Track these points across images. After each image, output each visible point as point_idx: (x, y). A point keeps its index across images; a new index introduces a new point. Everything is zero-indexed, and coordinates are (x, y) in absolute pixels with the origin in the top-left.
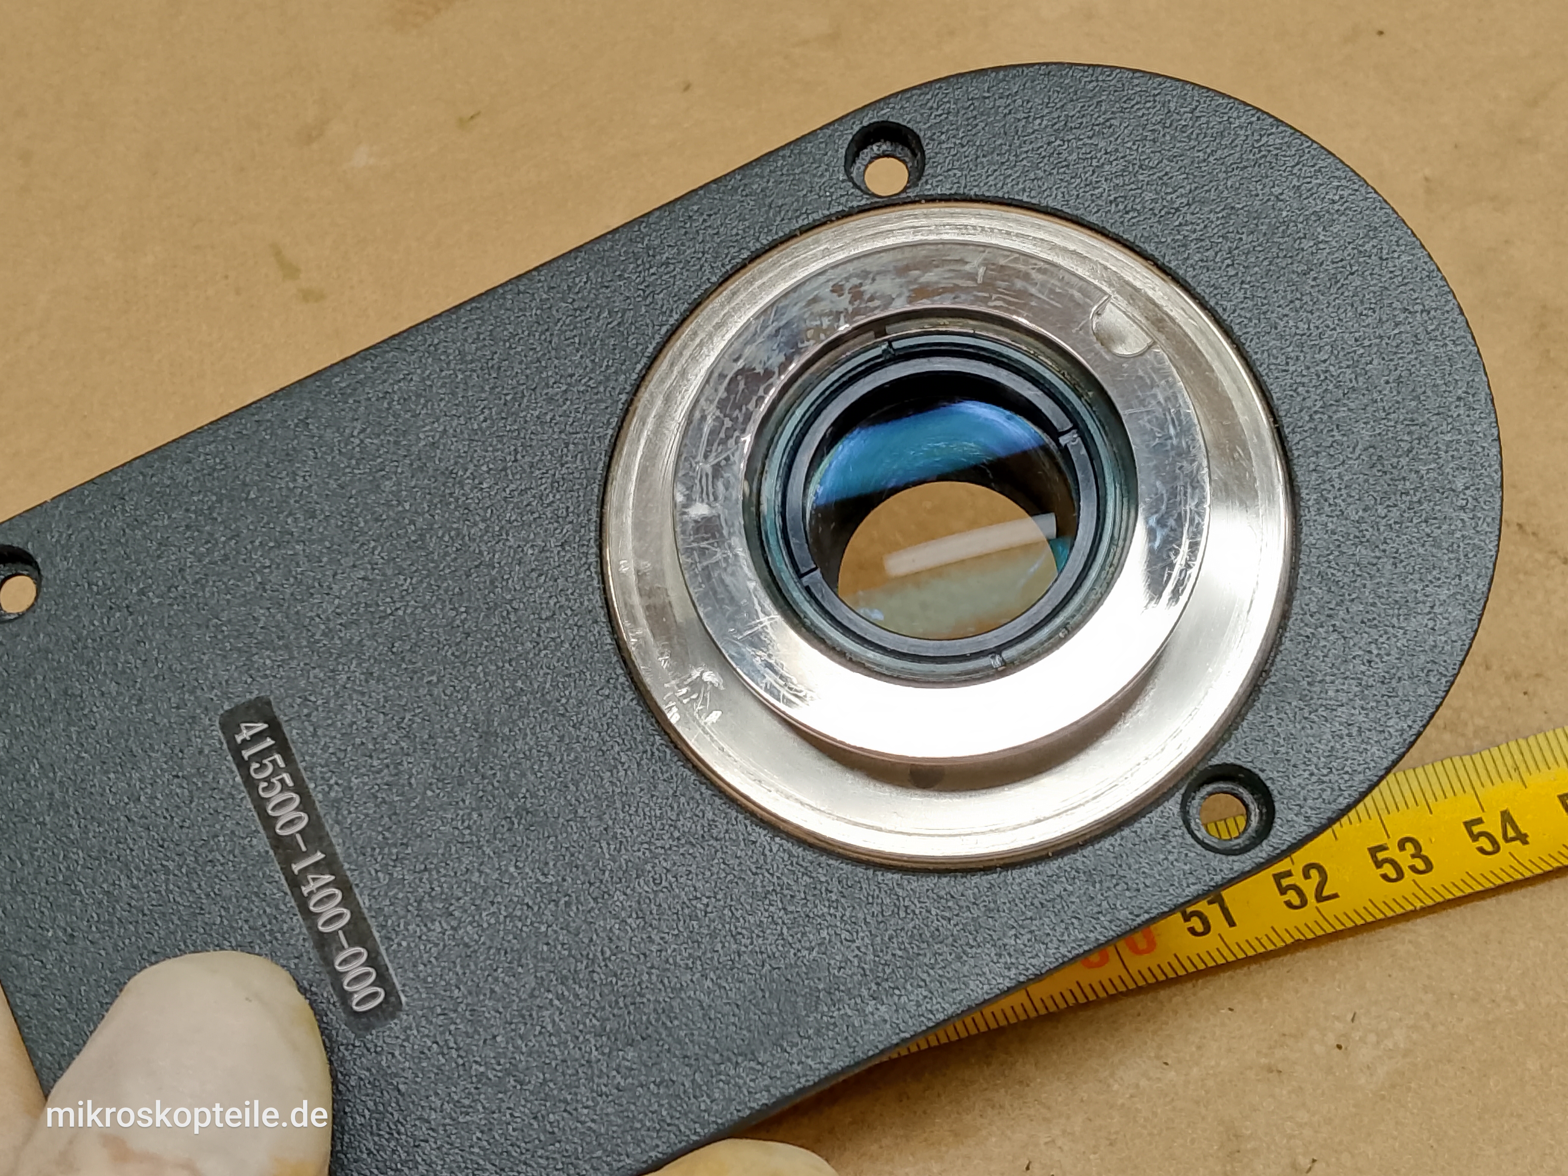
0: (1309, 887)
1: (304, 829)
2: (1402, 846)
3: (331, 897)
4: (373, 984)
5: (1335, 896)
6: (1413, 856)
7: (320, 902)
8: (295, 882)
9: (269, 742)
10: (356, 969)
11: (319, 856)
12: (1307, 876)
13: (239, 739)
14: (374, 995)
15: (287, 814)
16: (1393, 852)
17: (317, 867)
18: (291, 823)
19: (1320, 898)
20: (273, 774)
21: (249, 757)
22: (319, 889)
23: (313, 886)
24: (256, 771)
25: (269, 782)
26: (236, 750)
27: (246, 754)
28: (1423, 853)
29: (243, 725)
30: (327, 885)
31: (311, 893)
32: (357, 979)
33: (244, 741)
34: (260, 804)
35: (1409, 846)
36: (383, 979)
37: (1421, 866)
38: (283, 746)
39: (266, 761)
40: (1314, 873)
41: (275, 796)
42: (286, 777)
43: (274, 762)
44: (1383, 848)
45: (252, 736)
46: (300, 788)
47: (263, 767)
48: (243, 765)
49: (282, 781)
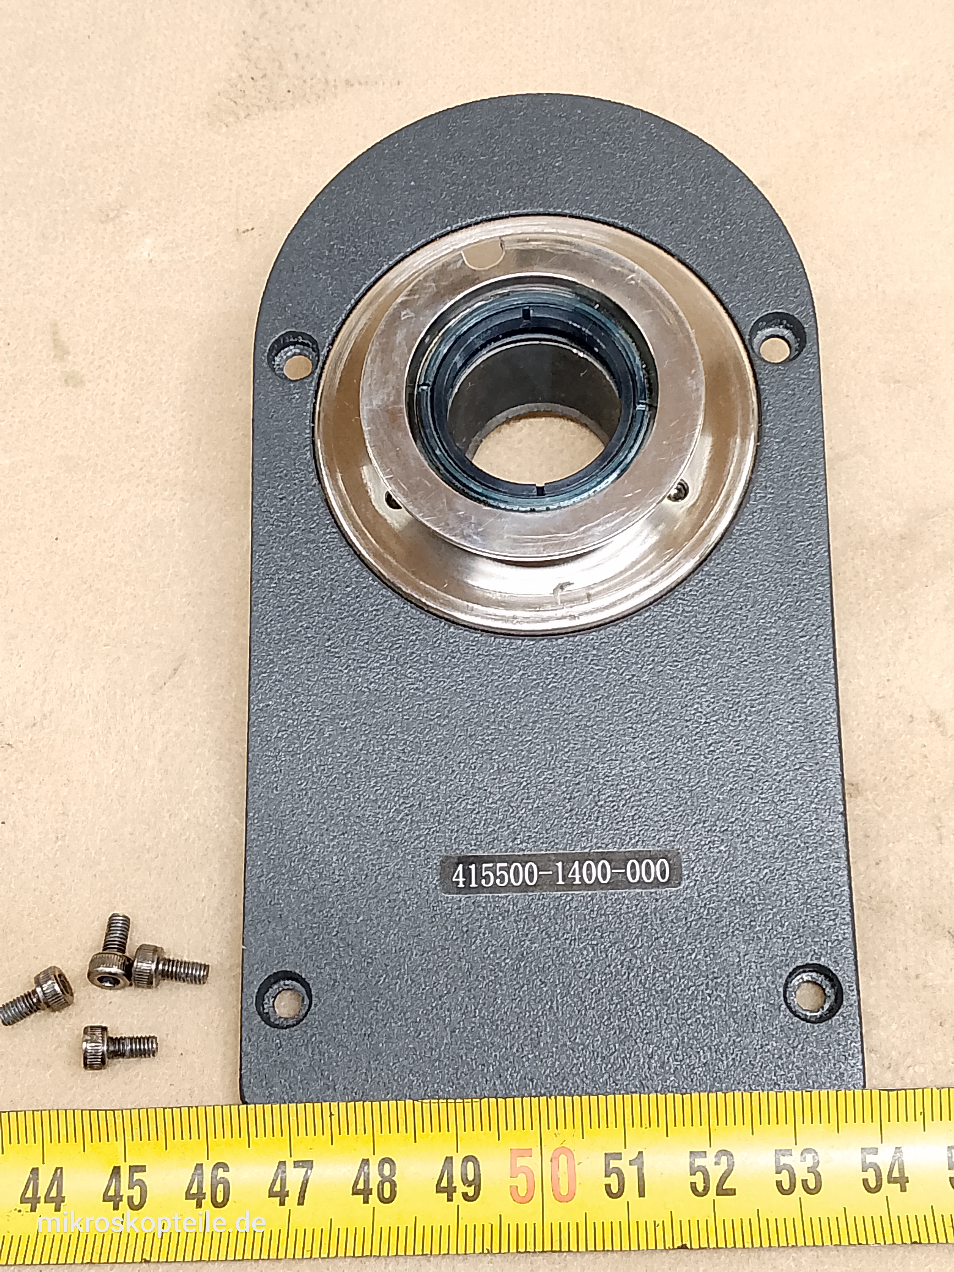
1: (538, 867)
3: (589, 867)
4: (655, 864)
7: (590, 876)
8: (569, 885)
9: (473, 867)
10: (641, 870)
11: (560, 865)
13: (461, 885)
14: (662, 866)
15: (524, 874)
17: (566, 870)
18: (531, 873)
20: (495, 874)
21: (476, 883)
22: (581, 873)
23: (577, 876)
24: (487, 882)
25: (498, 877)
27: (473, 885)
29: (454, 879)
30: (581, 868)
31: (581, 879)
32: (648, 873)
33: (464, 883)
34: (510, 888)
36: (654, 857)
38: (479, 860)
39: (484, 875)
41: (509, 877)
42: (499, 865)
43: (487, 869)
45: (464, 876)
47: (487, 877)
48: (480, 889)
49: (501, 869)
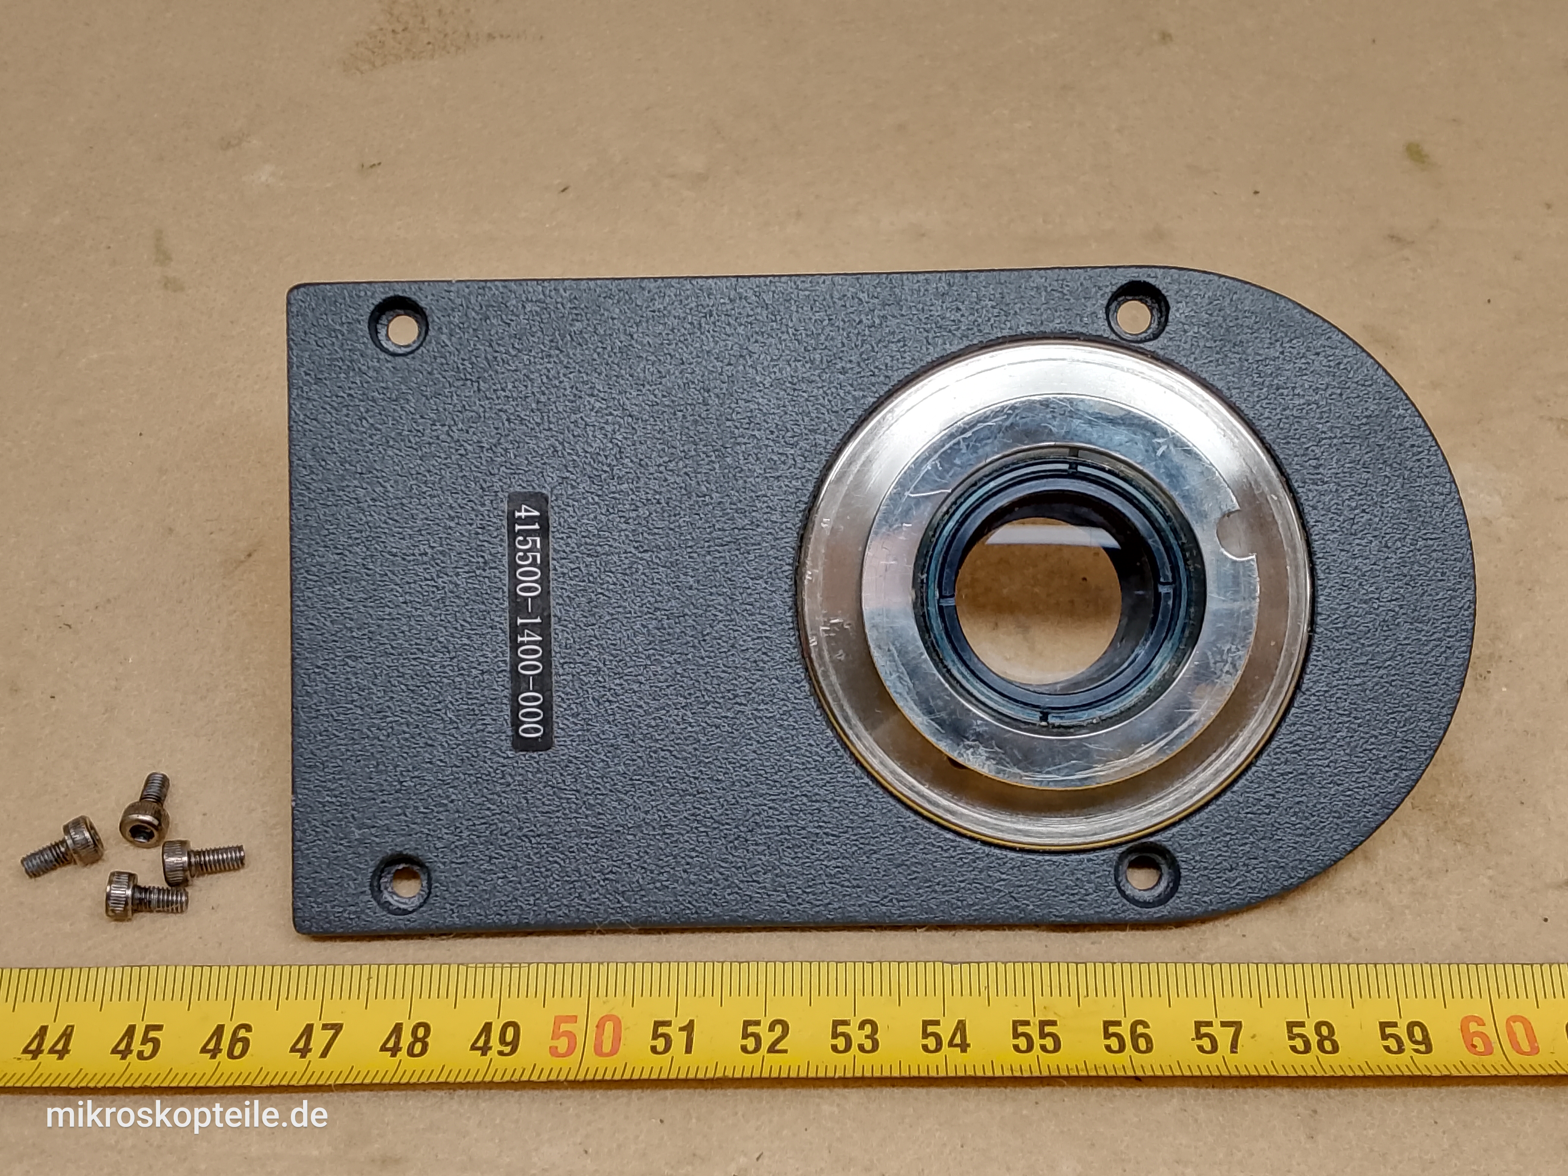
0: (767, 1039)
1: (535, 597)
2: (862, 1026)
3: (535, 652)
4: (538, 722)
5: (785, 1051)
6: (867, 1037)
7: (525, 652)
8: (516, 630)
9: (537, 527)
10: (531, 707)
11: (538, 620)
12: (771, 1028)
13: (517, 514)
14: (537, 730)
15: (529, 581)
16: (852, 1030)
17: (532, 627)
18: (529, 589)
19: (772, 1049)
20: (529, 550)
21: (519, 530)
22: (529, 643)
23: (526, 639)
24: (520, 543)
25: (525, 554)
26: (513, 521)
27: (518, 527)
28: (877, 1036)
29: (524, 507)
30: (535, 642)
31: (523, 643)
32: (528, 715)
33: (520, 517)
34: (514, 566)
35: (868, 1028)
36: (546, 722)
37: (868, 1045)
38: (544, 532)
39: (528, 538)
40: (779, 1029)
41: (525, 566)
42: (538, 555)
43: (534, 542)
44: (845, 1023)
45: (526, 517)
46: (545, 566)
47: (525, 542)
48: (513, 534)
49: (535, 558)
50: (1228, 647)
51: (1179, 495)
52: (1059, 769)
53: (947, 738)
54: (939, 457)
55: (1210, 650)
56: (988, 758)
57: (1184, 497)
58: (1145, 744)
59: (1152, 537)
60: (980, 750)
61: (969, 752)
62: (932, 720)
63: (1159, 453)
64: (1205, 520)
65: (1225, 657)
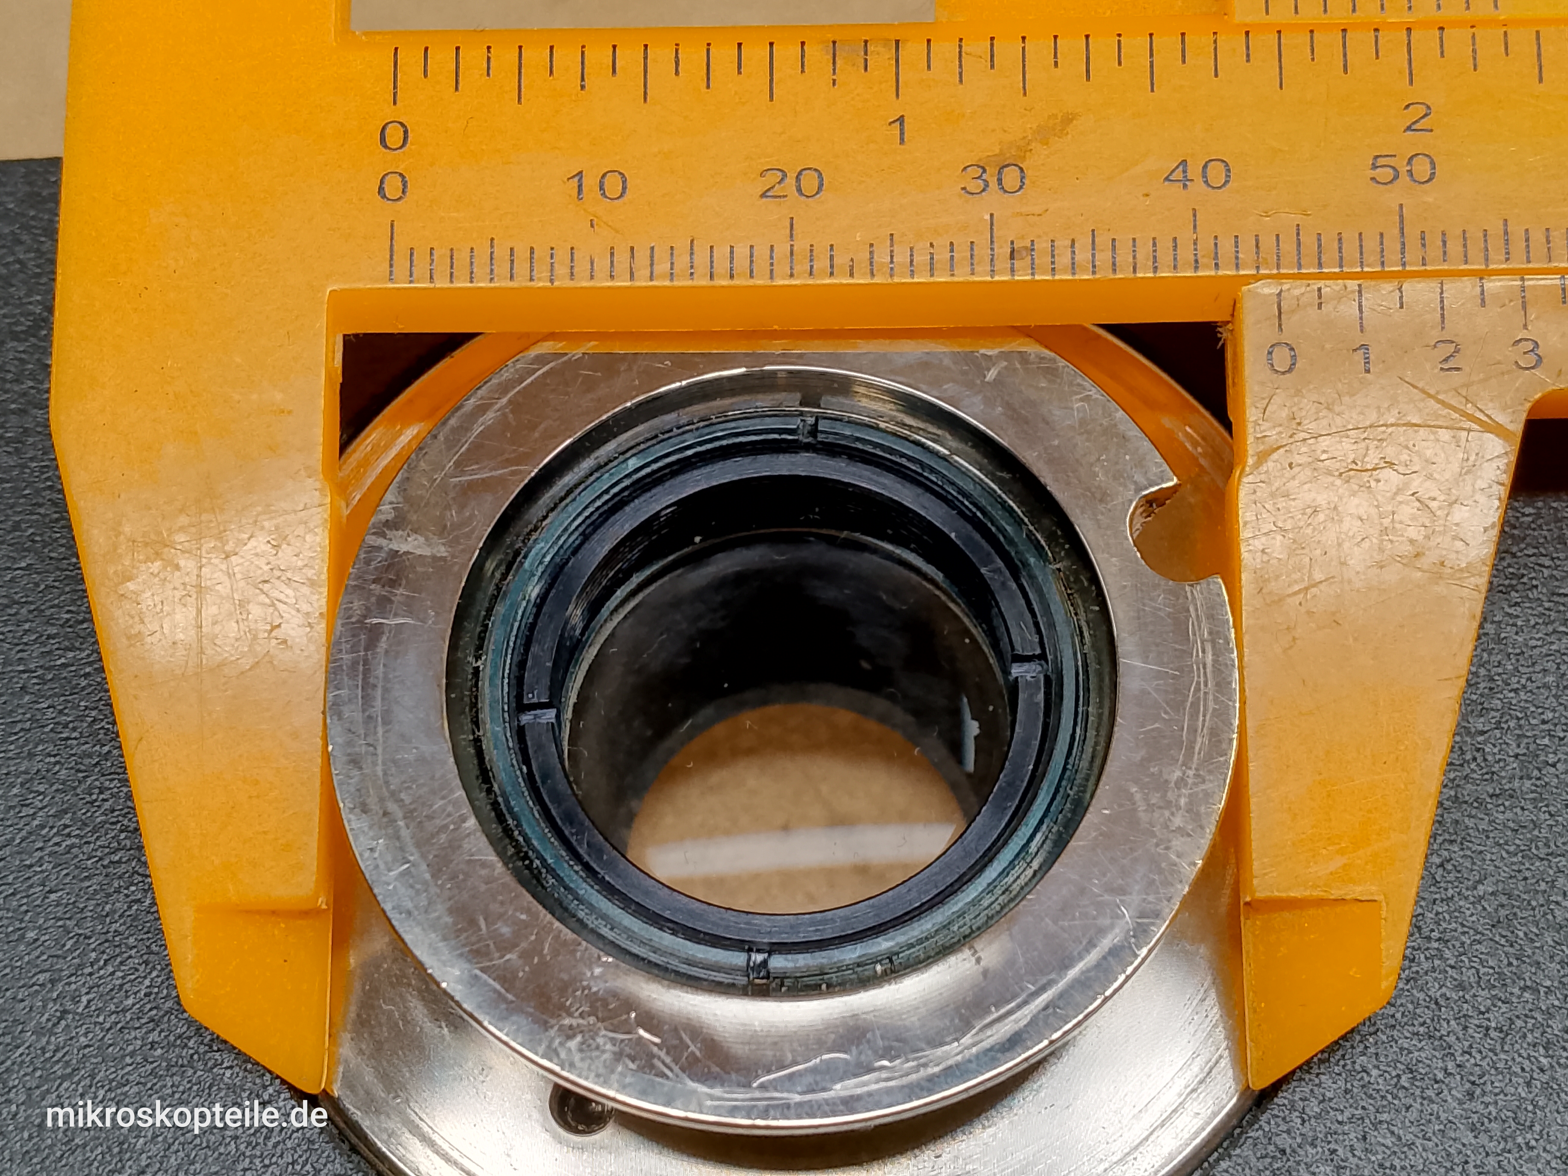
50: (1178, 774)
51: (1039, 457)
52: (791, 1076)
53: (520, 1011)
54: (510, 401)
55: (1136, 782)
56: (618, 1056)
57: (1050, 461)
58: (998, 1007)
59: (988, 562)
60: (600, 1041)
61: (573, 1044)
62: (482, 970)
63: (991, 375)
64: (1101, 507)
65: (1170, 796)
